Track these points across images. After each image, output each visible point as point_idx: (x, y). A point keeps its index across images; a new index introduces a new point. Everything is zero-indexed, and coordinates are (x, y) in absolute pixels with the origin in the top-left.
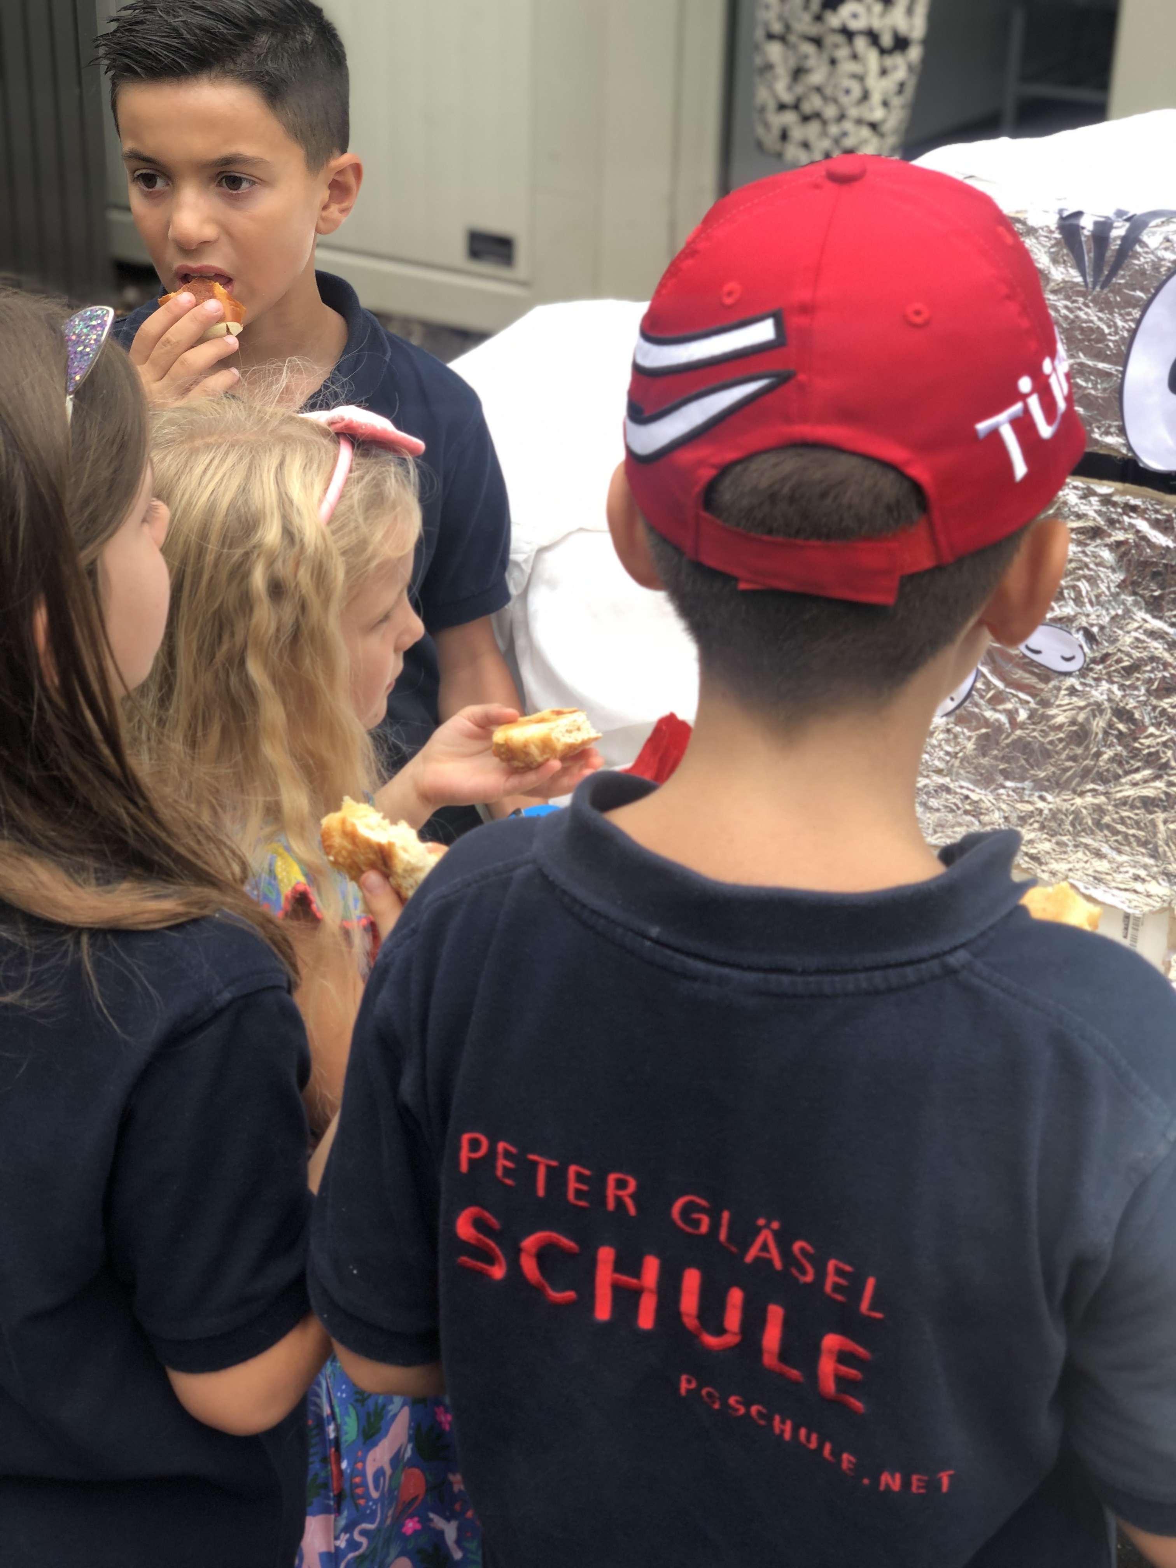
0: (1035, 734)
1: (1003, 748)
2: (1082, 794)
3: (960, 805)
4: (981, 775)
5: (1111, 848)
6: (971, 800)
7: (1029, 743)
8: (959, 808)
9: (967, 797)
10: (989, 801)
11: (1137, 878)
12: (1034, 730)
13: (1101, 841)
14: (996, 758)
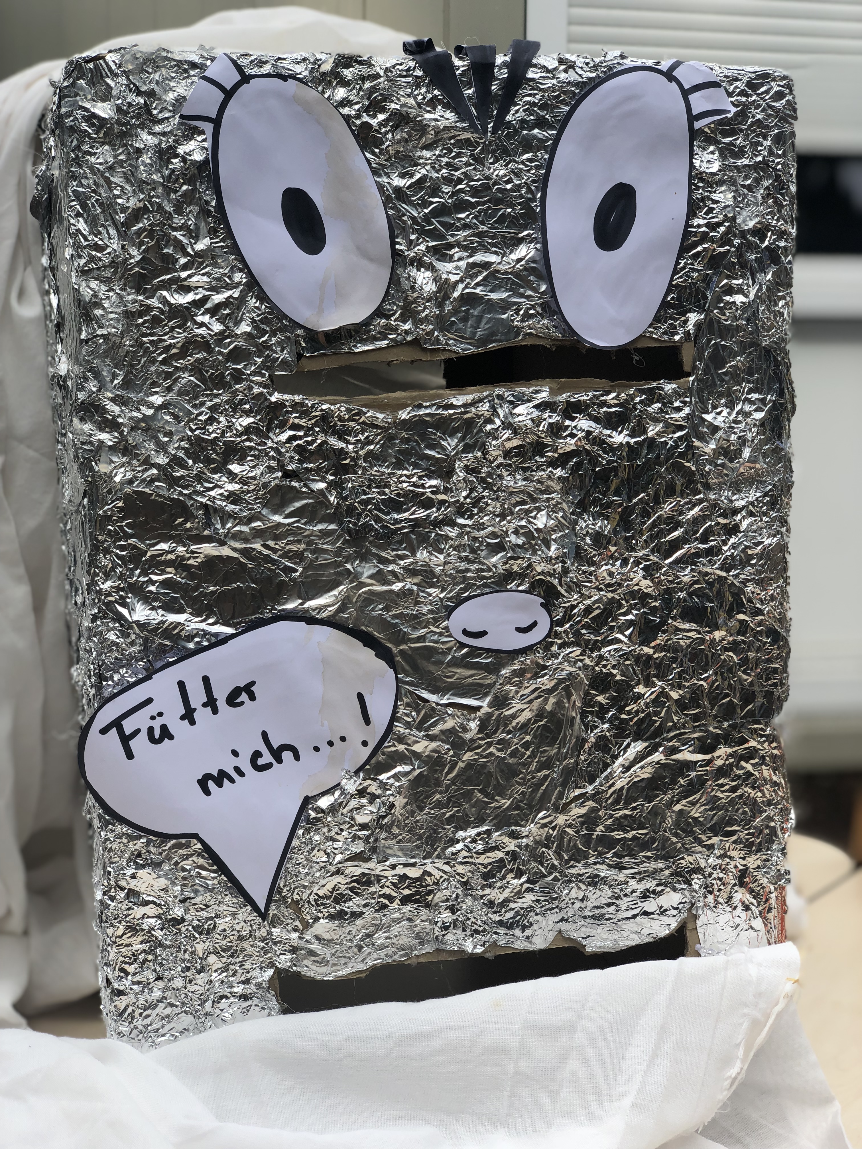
0: (492, 749)
1: (448, 787)
2: (564, 809)
3: (394, 894)
4: (420, 837)
5: (610, 866)
6: (410, 878)
7: (484, 766)
8: (391, 899)
9: (404, 877)
10: (439, 869)
11: (645, 895)
12: (490, 745)
13: (595, 863)
14: (439, 805)
